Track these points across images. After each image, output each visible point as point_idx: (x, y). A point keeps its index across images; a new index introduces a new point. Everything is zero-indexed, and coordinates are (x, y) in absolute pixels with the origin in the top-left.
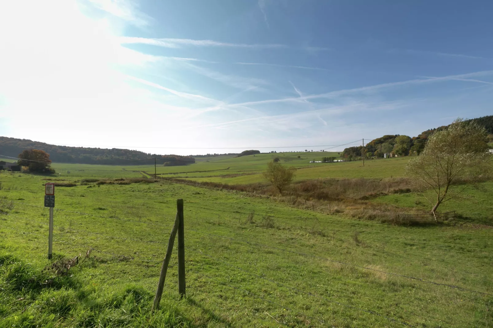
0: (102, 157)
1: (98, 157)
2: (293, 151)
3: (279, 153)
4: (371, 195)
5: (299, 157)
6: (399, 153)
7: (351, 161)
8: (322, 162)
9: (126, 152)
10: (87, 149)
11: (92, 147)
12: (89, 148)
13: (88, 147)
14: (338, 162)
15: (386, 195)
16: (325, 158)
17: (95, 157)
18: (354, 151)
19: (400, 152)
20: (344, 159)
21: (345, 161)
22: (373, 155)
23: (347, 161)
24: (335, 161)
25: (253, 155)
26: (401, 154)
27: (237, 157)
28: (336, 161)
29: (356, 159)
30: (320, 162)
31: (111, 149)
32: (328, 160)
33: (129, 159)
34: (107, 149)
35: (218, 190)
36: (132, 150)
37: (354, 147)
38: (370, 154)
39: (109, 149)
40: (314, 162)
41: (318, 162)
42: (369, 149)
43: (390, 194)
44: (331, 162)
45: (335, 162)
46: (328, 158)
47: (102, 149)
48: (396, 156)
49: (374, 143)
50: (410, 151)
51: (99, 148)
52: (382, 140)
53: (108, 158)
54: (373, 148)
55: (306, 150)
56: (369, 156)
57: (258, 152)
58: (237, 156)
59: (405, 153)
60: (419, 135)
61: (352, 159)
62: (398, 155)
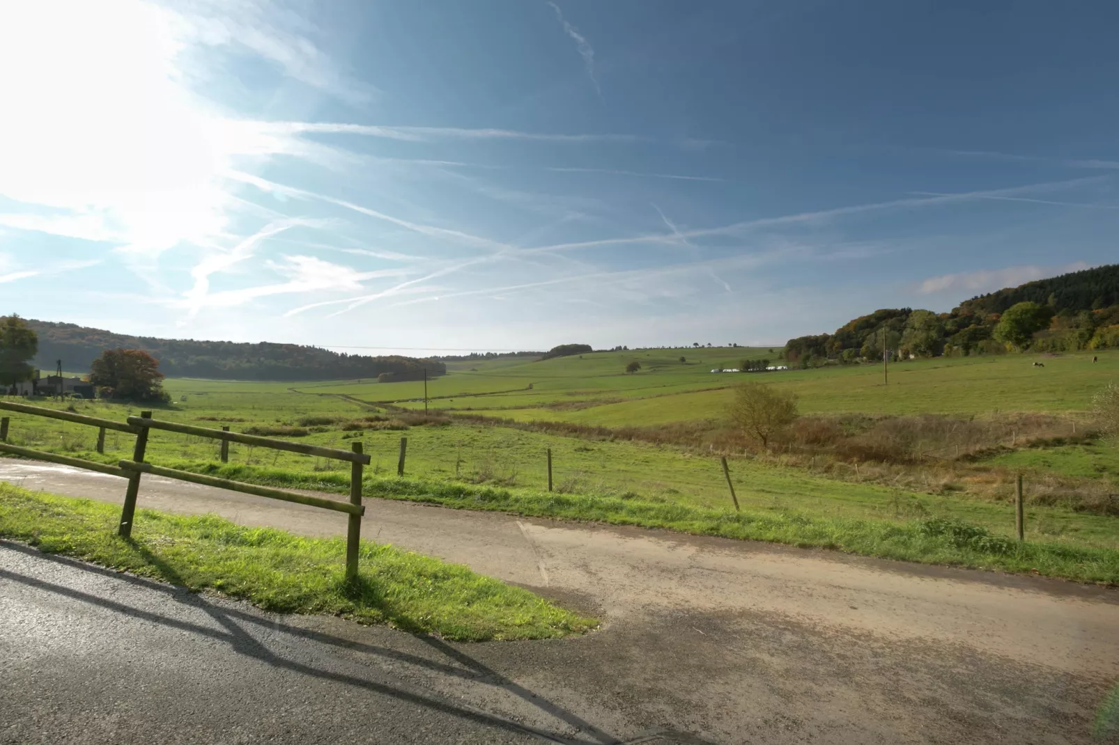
0: (238, 362)
1: (230, 363)
2: (667, 347)
3: (633, 351)
4: (981, 452)
5: (683, 360)
6: (920, 351)
7: (806, 368)
8: (741, 371)
9: (291, 350)
10: (204, 345)
11: (215, 339)
12: (208, 342)
13: (205, 339)
14: (776, 370)
15: (1013, 451)
16: (748, 361)
17: (223, 362)
18: (809, 347)
19: (922, 348)
20: (791, 365)
21: (794, 368)
22: (857, 355)
23: (799, 368)
24: (769, 368)
25: (578, 356)
26: (923, 353)
27: (540, 360)
28: (772, 368)
29: (819, 364)
30: (735, 370)
31: (257, 345)
32: (753, 367)
33: (298, 367)
34: (248, 344)
35: (604, 440)
36: (303, 347)
37: (810, 337)
38: (851, 352)
39: (253, 345)
40: (721, 371)
41: (730, 371)
42: (842, 340)
43: (1021, 449)
44: (759, 371)
45: (770, 370)
46: (753, 362)
47: (238, 345)
48: (912, 357)
49: (855, 327)
50: (946, 346)
51: (230, 342)
52: (873, 320)
53: (253, 365)
54: (853, 338)
55: (696, 344)
56: (849, 357)
57: (586, 349)
58: (540, 358)
59: (934, 349)
60: (955, 310)
61: (809, 364)
62: (916, 355)
